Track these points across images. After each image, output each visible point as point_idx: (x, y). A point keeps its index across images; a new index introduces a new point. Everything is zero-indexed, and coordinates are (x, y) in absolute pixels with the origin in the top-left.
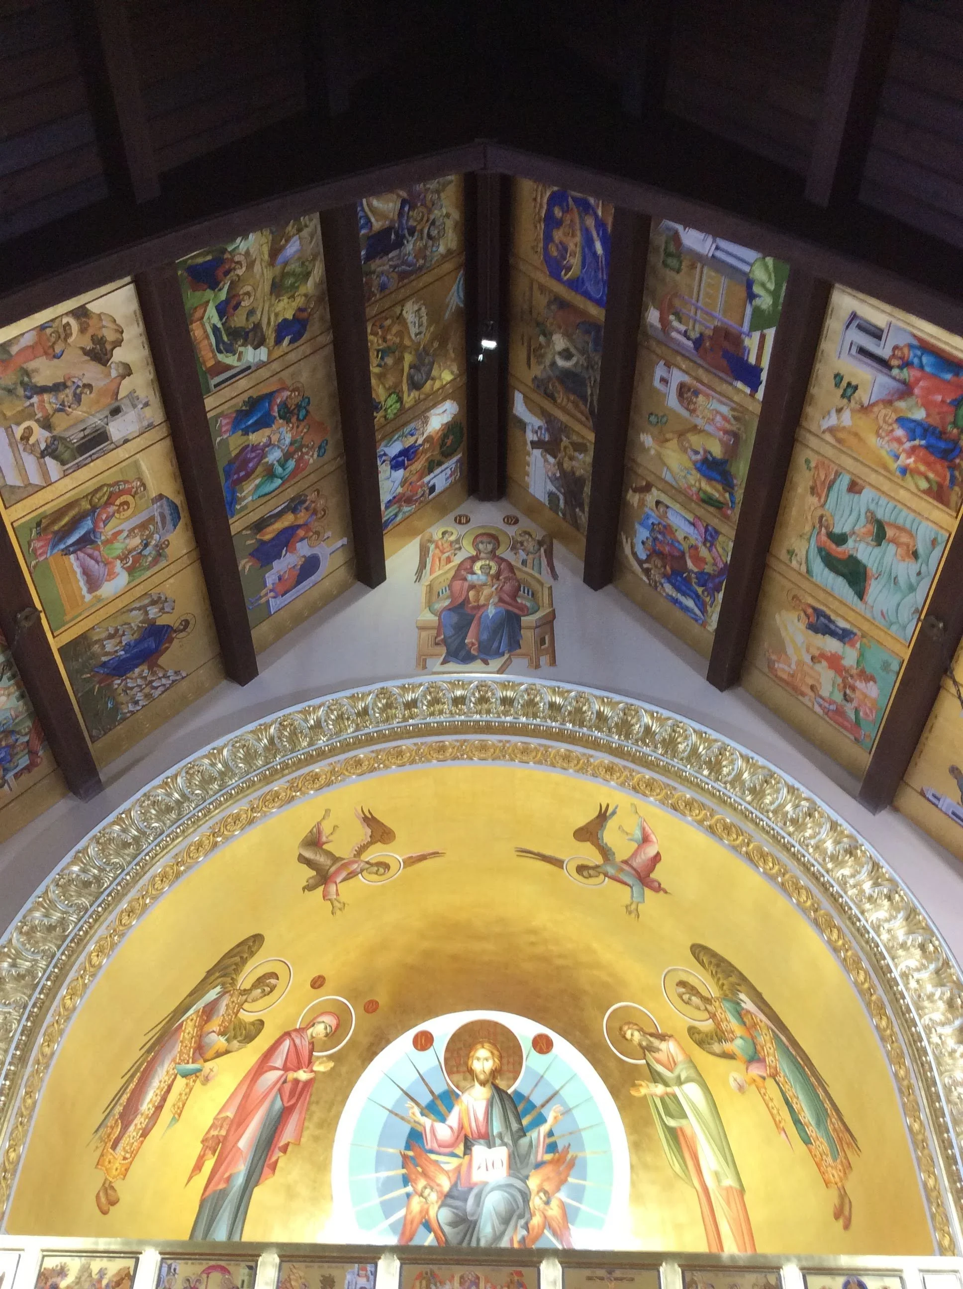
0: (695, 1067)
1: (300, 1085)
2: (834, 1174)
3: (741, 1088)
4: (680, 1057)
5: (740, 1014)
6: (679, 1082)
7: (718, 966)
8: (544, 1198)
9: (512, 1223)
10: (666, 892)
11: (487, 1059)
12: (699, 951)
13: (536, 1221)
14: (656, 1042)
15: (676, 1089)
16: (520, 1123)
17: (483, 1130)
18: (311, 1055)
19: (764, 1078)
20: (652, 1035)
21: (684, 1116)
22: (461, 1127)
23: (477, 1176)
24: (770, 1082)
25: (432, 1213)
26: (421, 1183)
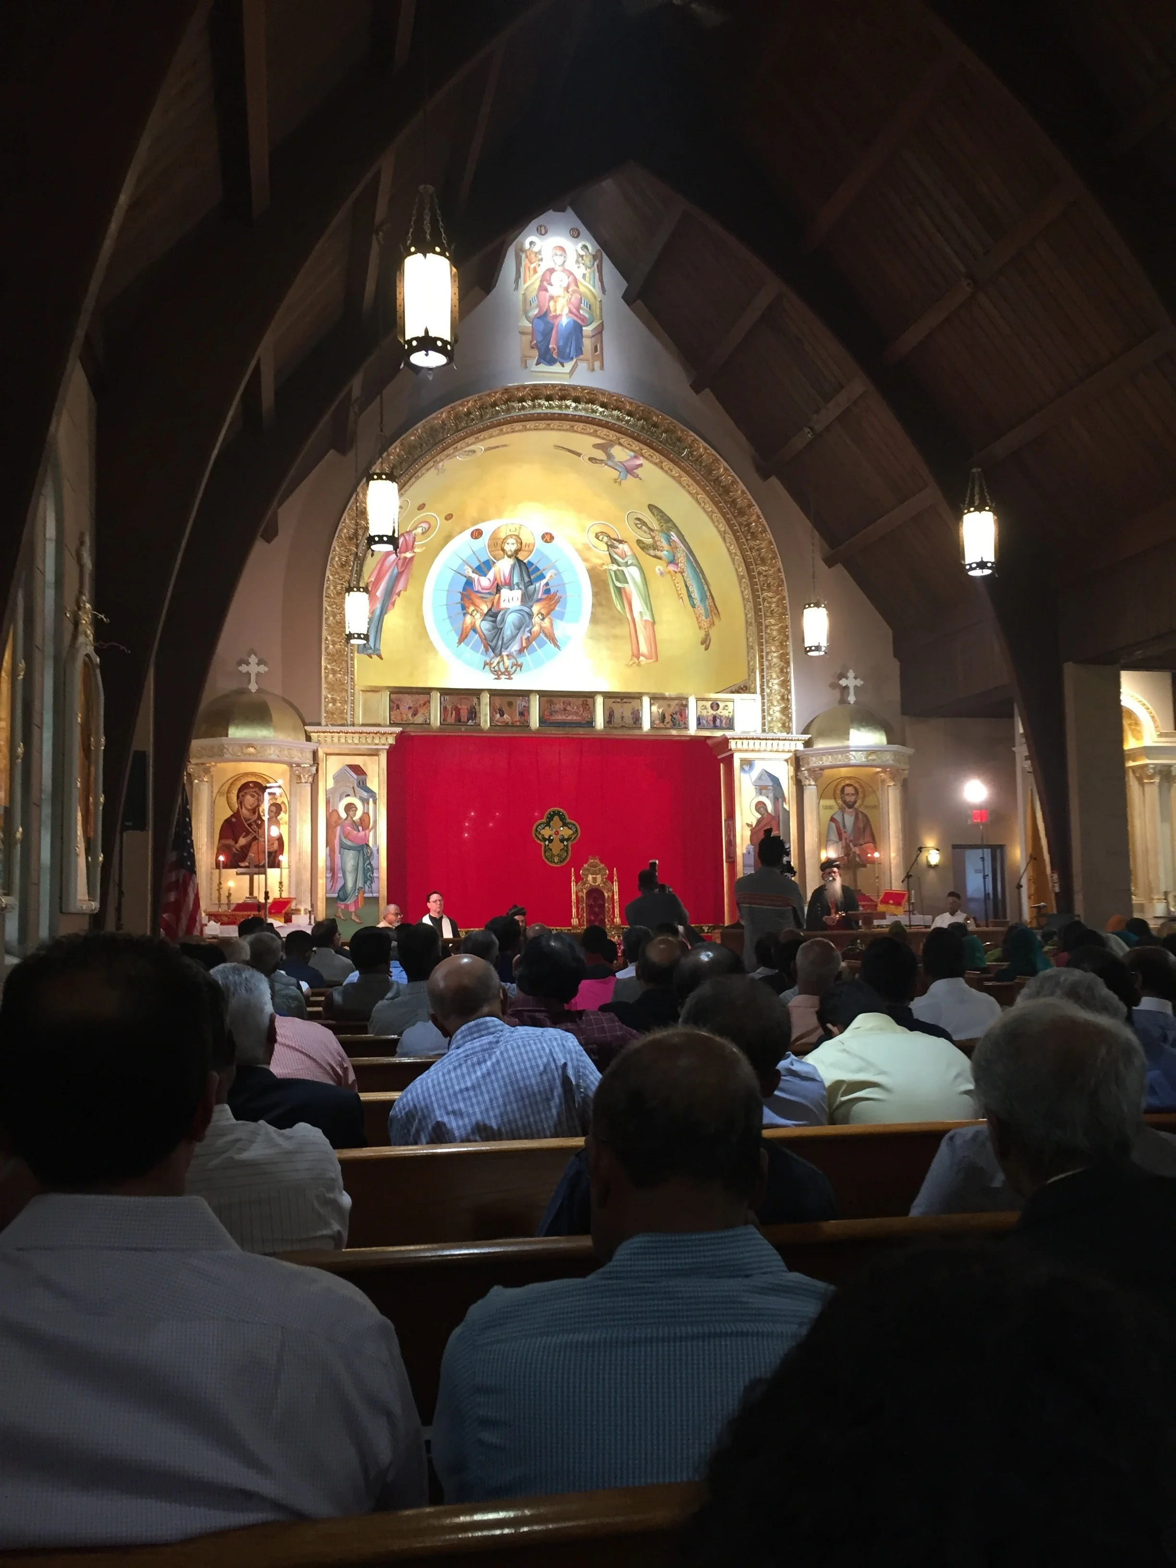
0: (637, 559)
1: (407, 560)
2: (705, 625)
3: (662, 574)
4: (629, 553)
5: (669, 541)
6: (627, 565)
7: (662, 517)
8: (541, 617)
9: (522, 629)
10: (640, 479)
11: (513, 544)
12: (651, 507)
13: (536, 629)
14: (616, 544)
15: (623, 568)
16: (529, 577)
17: (508, 581)
18: (413, 544)
19: (676, 572)
20: (615, 540)
21: (627, 583)
22: (495, 579)
23: (503, 605)
24: (679, 575)
25: (477, 624)
26: (472, 608)
